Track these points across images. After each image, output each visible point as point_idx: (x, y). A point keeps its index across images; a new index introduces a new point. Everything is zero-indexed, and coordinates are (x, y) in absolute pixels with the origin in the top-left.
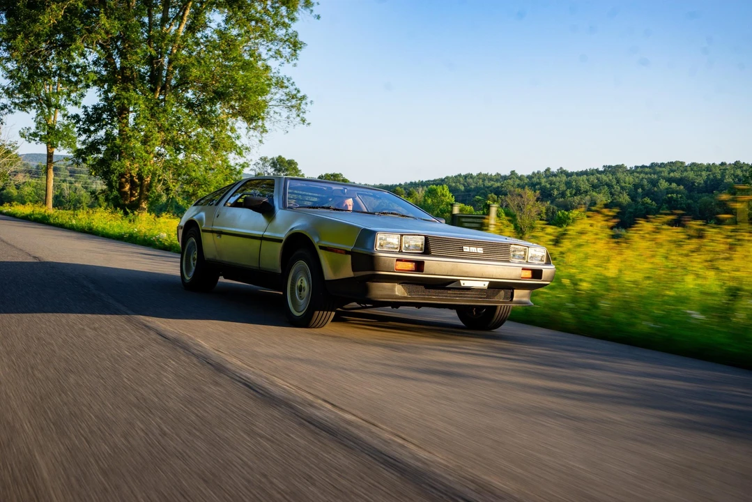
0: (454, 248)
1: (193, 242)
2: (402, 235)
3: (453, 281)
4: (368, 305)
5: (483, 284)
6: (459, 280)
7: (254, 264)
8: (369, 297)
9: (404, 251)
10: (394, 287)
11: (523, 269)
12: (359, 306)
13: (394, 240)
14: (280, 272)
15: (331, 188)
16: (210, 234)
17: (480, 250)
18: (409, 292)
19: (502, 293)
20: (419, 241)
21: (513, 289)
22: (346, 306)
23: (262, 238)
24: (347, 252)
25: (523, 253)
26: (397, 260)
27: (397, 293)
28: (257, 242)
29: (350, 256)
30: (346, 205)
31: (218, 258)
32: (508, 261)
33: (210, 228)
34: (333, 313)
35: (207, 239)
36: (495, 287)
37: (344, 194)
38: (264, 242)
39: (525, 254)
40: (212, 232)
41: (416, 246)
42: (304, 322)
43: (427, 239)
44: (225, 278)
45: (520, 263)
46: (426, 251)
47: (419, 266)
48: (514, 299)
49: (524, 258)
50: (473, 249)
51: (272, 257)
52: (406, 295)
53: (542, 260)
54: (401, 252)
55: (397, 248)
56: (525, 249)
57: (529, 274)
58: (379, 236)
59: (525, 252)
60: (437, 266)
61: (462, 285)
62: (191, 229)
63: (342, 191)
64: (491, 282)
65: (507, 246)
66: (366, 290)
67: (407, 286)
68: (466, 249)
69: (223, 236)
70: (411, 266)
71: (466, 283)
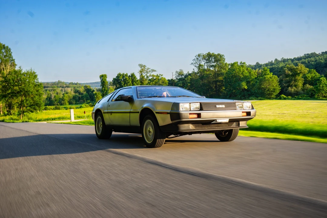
0: (213, 107)
1: (99, 118)
2: (190, 103)
3: (214, 120)
4: (178, 135)
5: (227, 120)
6: (216, 120)
7: (127, 124)
8: (179, 131)
9: (192, 110)
10: (189, 125)
11: (243, 112)
13: (187, 106)
14: (139, 125)
17: (224, 106)
18: (196, 127)
19: (235, 123)
20: (198, 105)
21: (239, 121)
22: (169, 137)
23: (130, 112)
24: (168, 113)
25: (241, 105)
26: (190, 114)
27: (191, 128)
28: (129, 114)
29: (169, 115)
30: (164, 95)
32: (236, 110)
33: (106, 111)
35: (106, 117)
36: (232, 121)
38: (131, 114)
39: (242, 106)
40: (108, 113)
41: (197, 108)
42: (152, 145)
43: (201, 104)
44: (115, 132)
45: (241, 110)
46: (201, 109)
47: (199, 115)
48: (240, 125)
49: (242, 108)
50: (221, 106)
51: (135, 119)
52: (194, 128)
53: (250, 108)
54: (190, 110)
55: (189, 109)
56: (242, 104)
57: (245, 114)
58: (181, 105)
59: (242, 105)
60: (206, 115)
61: (218, 121)
63: (161, 89)
64: (230, 119)
65: (235, 103)
66: (178, 128)
67: (194, 125)
68: (218, 106)
69: (113, 114)
70: (196, 116)
71: (219, 121)
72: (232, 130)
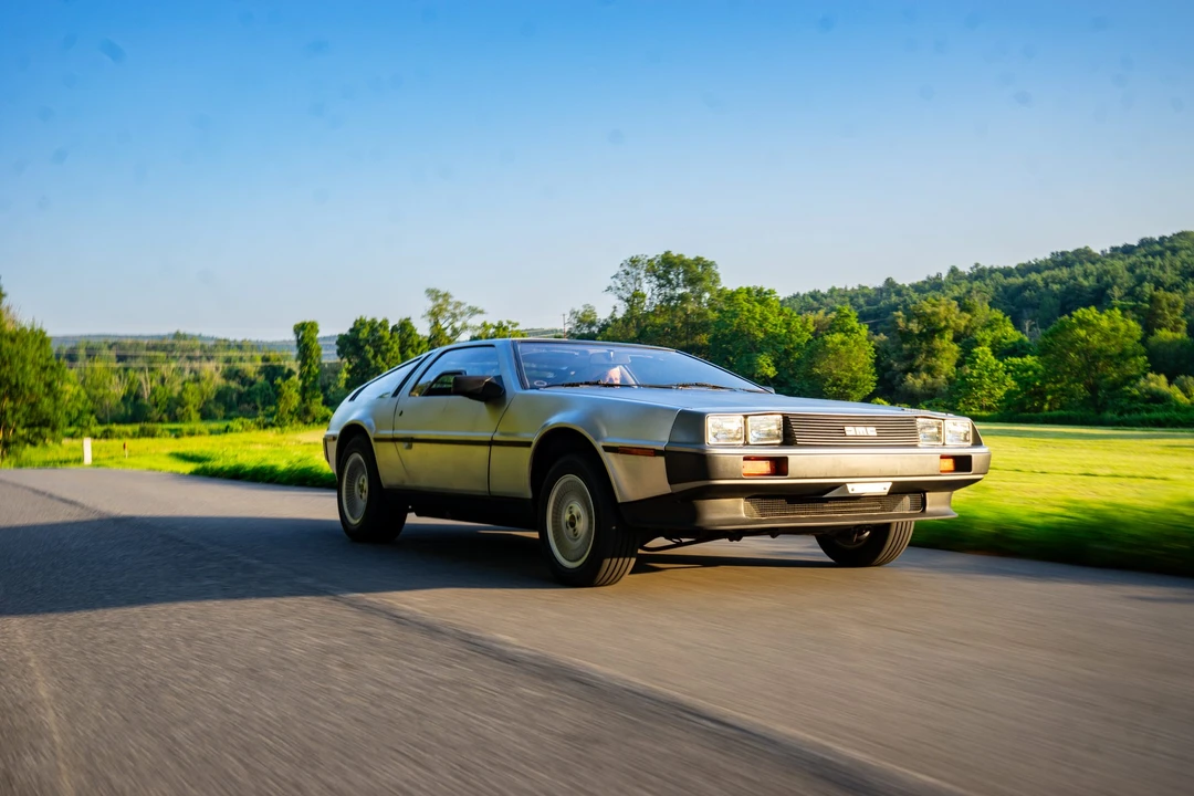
0: (831, 433)
1: (358, 461)
2: (746, 417)
3: (835, 486)
4: (684, 540)
5: (881, 488)
6: (844, 484)
7: (478, 487)
8: (698, 525)
9: (751, 443)
10: (738, 504)
11: (943, 457)
12: (670, 543)
13: (734, 423)
14: (529, 495)
15: (586, 352)
16: (391, 445)
17: (872, 431)
18: (762, 511)
19: (907, 500)
20: (773, 424)
21: (924, 492)
22: (651, 544)
23: (491, 443)
24: (656, 453)
25: (935, 430)
26: (745, 459)
27: (744, 516)
28: (484, 450)
29: (662, 460)
30: (611, 379)
31: (408, 483)
32: (915, 446)
33: (388, 433)
34: (633, 560)
35: (386, 455)
36: (900, 490)
37: (610, 359)
38: (494, 448)
39: (939, 432)
40: (394, 440)
41: (769, 434)
42: (586, 577)
43: (786, 419)
44: (419, 515)
45: (933, 447)
46: (788, 438)
47: (779, 466)
48: (928, 508)
49: (938, 439)
50: (861, 431)
51: (513, 471)
52: (757, 517)
53: (966, 440)
54: (747, 444)
55: (740, 439)
56: (940, 424)
57: (949, 464)
58: (711, 423)
59: (939, 428)
60: (807, 464)
61: (851, 492)
62: (353, 440)
63: (607, 356)
64: (894, 483)
65: (912, 421)
66: (695, 514)
67: (758, 500)
68: (850, 431)
69: (415, 445)
70: (765, 467)
71: (855, 489)
72: (889, 525)
